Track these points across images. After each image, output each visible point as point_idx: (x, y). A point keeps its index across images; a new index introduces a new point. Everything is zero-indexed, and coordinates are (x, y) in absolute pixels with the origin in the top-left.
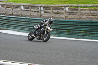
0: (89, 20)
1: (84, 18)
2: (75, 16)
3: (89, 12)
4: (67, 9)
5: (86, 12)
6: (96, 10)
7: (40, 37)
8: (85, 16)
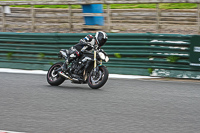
0: (53, 32)
1: (44, 28)
2: (25, 25)
3: (53, 15)
4: (7, 10)
5: (46, 15)
6: (66, 11)
7: (83, 77)
8: (44, 25)
